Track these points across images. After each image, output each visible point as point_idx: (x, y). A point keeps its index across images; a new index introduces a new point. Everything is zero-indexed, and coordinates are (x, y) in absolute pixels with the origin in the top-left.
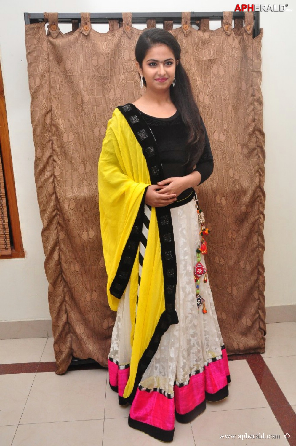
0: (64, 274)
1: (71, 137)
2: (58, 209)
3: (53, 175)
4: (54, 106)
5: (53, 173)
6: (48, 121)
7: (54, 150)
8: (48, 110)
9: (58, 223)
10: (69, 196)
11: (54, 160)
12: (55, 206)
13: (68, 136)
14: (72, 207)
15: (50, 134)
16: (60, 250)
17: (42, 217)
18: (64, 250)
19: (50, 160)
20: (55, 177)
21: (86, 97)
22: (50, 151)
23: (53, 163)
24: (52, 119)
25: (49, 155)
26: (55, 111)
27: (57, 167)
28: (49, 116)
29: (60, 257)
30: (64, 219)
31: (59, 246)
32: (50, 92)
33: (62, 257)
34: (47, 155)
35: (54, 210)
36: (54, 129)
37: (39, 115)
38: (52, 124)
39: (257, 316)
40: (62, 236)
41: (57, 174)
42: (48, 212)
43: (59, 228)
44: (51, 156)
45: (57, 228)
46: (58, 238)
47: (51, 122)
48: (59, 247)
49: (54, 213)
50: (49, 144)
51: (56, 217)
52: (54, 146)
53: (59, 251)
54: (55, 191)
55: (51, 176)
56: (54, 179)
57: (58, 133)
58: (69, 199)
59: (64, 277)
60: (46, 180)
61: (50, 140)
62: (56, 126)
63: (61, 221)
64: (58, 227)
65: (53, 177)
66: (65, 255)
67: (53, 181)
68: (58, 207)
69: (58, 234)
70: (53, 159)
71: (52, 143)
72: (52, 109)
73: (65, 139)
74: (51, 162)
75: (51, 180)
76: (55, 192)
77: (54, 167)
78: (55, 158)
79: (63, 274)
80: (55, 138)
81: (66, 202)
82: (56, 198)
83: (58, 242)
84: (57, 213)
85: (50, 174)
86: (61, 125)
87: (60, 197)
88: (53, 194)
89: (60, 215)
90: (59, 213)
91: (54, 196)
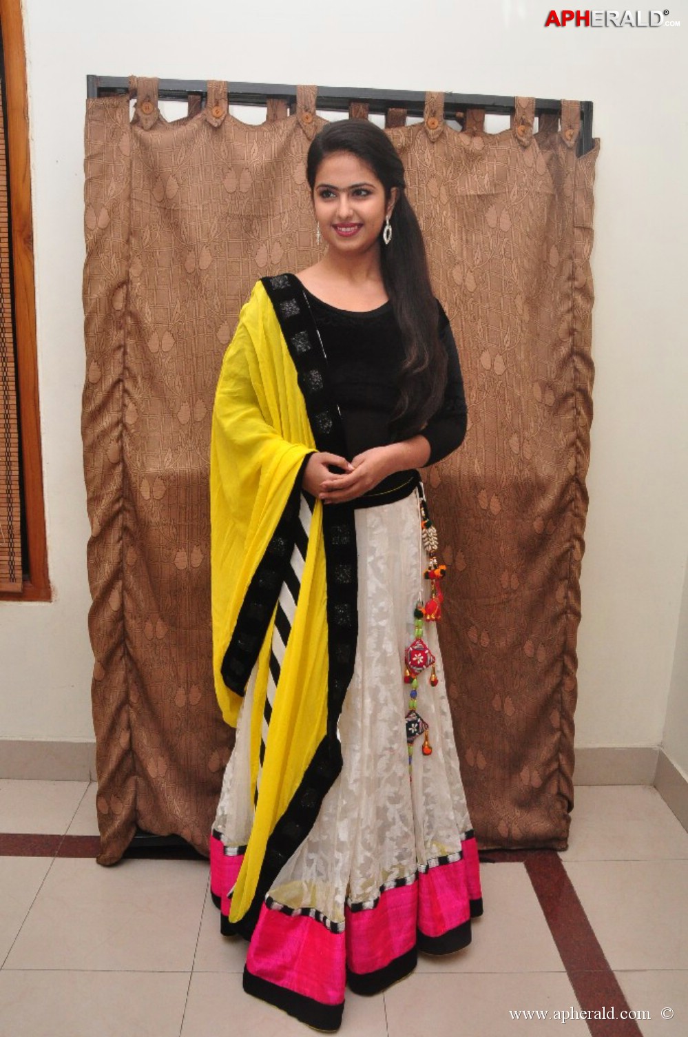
0: (131, 643)
1: (168, 341)
2: (126, 498)
3: (120, 422)
4: (134, 272)
5: (122, 417)
6: (119, 305)
7: (125, 368)
8: (122, 280)
9: (125, 529)
10: (151, 470)
11: (125, 391)
12: (121, 489)
13: (160, 340)
14: (159, 494)
15: (122, 332)
17: (90, 512)
18: (133, 588)
19: (116, 390)
20: (125, 426)
21: (206, 260)
22: (119, 370)
23: (123, 397)
24: (127, 298)
25: (116, 377)
26: (137, 286)
27: (131, 406)
28: (121, 295)
29: (122, 605)
30: (138, 520)
31: (124, 579)
32: (128, 241)
33: (129, 605)
34: (109, 381)
35: (117, 500)
36: (129, 320)
37: (100, 290)
38: (128, 312)
39: (555, 766)
40: (131, 556)
41: (130, 420)
42: (105, 502)
43: (127, 539)
44: (119, 381)
45: (120, 539)
46: (121, 561)
47: (126, 307)
48: (123, 583)
49: (117, 506)
50: (119, 355)
51: (120, 516)
52: (128, 357)
53: (122, 592)
54: (123, 456)
55: (117, 424)
56: (121, 432)
57: (140, 332)
58: (152, 479)
59: (131, 650)
60: (105, 433)
61: (119, 347)
62: (134, 315)
63: (130, 524)
64: (124, 537)
65: (120, 428)
66: (134, 600)
67: (120, 437)
68: (127, 493)
69: (122, 551)
70: (124, 386)
71: (125, 353)
72: (128, 280)
73: (153, 345)
74: (118, 394)
75: (116, 433)
76: (122, 460)
77: (124, 405)
78: (128, 385)
79: (127, 642)
80: (130, 342)
81: (145, 482)
82: (125, 475)
83: (122, 571)
84: (123, 505)
85: (115, 420)
86: (148, 320)
87: (132, 472)
88: (117, 464)
89: (129, 511)
90: (128, 506)
91: (120, 468)
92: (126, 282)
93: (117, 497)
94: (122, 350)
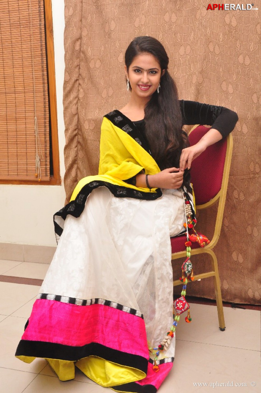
1: (98, 64)
3: (77, 97)
4: (84, 34)
5: (78, 95)
6: (77, 48)
7: (80, 75)
8: (78, 37)
9: (78, 142)
10: (90, 117)
11: (79, 84)
12: (77, 125)
13: (95, 63)
14: (91, 128)
15: (78, 59)
16: (78, 168)
18: (82, 168)
20: (79, 99)
21: (113, 25)
22: (77, 75)
23: (78, 87)
24: (80, 45)
25: (76, 79)
26: (85, 40)
27: (81, 90)
28: (78, 43)
29: (77, 174)
30: (84, 139)
31: (77, 164)
32: (81, 21)
33: (79, 175)
34: (74, 79)
35: (75, 130)
36: (82, 55)
37: (69, 41)
38: (81, 51)
40: (81, 154)
41: (81, 96)
42: (70, 131)
43: (79, 147)
44: (77, 80)
45: (76, 146)
46: (76, 156)
47: (80, 49)
48: (77, 165)
49: (76, 132)
50: (77, 70)
51: (77, 137)
52: (81, 70)
53: (77, 169)
54: (78, 112)
55: (76, 98)
56: (78, 101)
57: (87, 60)
58: (89, 121)
60: (71, 102)
61: (78, 66)
62: (83, 53)
63: (81, 140)
64: (78, 146)
65: (77, 99)
66: (82, 173)
67: (77, 103)
68: (79, 128)
69: (77, 152)
70: (79, 82)
71: (79, 68)
72: (81, 37)
73: (92, 65)
74: (77, 85)
75: (75, 102)
76: (77, 114)
77: (79, 90)
78: (81, 81)
80: (82, 64)
81: (86, 122)
82: (78, 118)
83: (77, 161)
84: (78, 132)
85: (75, 96)
86: (89, 52)
87: (81, 117)
88: (76, 114)
89: (80, 135)
90: (80, 133)
91: (76, 117)
92: (80, 38)
93: (75, 128)
94: (78, 67)
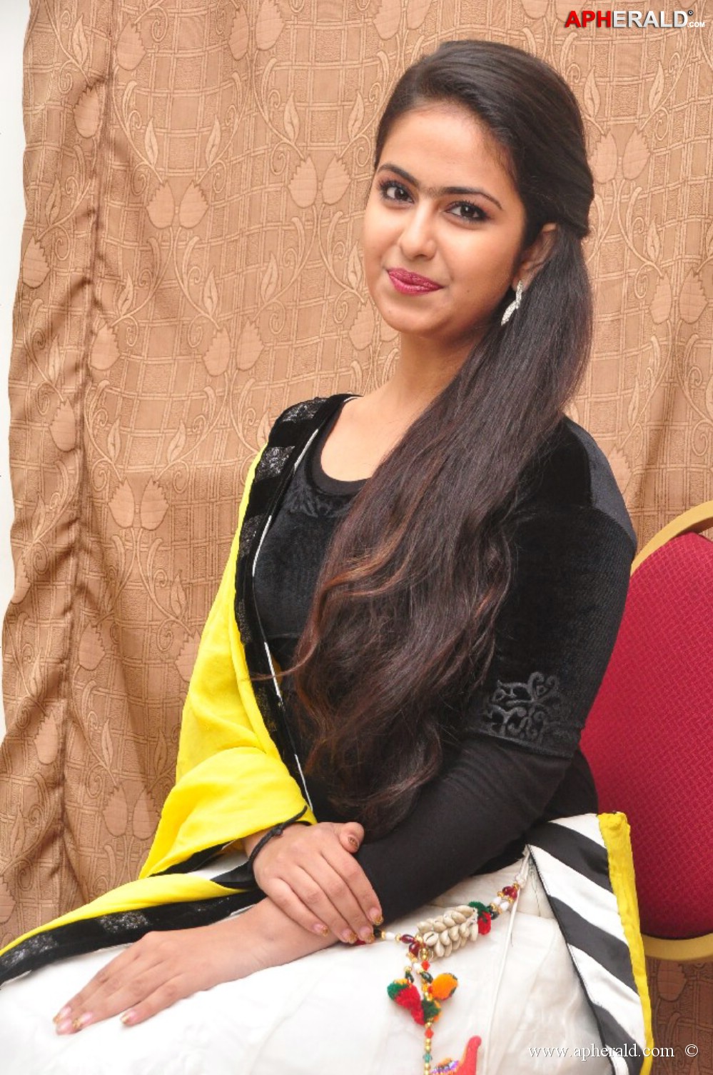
0: (73, 837)
1: (192, 208)
2: (84, 524)
3: (81, 366)
4: (122, 60)
5: (86, 356)
6: (89, 124)
7: (99, 256)
8: (95, 73)
9: (81, 589)
10: (144, 469)
11: (96, 303)
12: (77, 504)
13: (178, 202)
14: (149, 520)
15: (94, 182)
16: (71, 718)
18: (89, 717)
19: (77, 299)
20: (89, 374)
21: (269, 24)
22: (84, 260)
23: (90, 315)
24: (106, 114)
25: (78, 275)
26: (127, 89)
27: (104, 334)
28: (93, 104)
29: (63, 748)
30: (110, 574)
31: (69, 696)
33: (74, 750)
34: (67, 274)
35: (68, 525)
36: (114, 163)
38: (106, 141)
40: (90, 649)
41: (100, 361)
43: (83, 611)
44: (84, 282)
45: (68, 609)
46: (65, 657)
47: (104, 130)
48: (68, 704)
49: (72, 535)
50: (85, 232)
51: (72, 561)
52: (103, 234)
53: (65, 722)
54: (82, 437)
55: (76, 368)
56: (84, 384)
57: (133, 184)
58: (141, 485)
59: (72, 854)
60: (50, 388)
61: (89, 213)
62: (120, 149)
63: (91, 577)
64: (76, 606)
65: (82, 372)
66: (85, 740)
67: (79, 396)
69: (70, 636)
70: (93, 293)
71: (98, 225)
72: (111, 74)
73: (158, 213)
74: (81, 306)
75: (71, 388)
76: (80, 445)
77: (91, 333)
78: (103, 291)
79: (67, 837)
80: (113, 204)
81: (125, 492)
82: (85, 468)
83: (67, 679)
84: (79, 540)
85: (73, 362)
86: (149, 153)
87: (96, 467)
88: (73, 450)
89: (89, 552)
90: (88, 540)
91: (75, 461)
92: (104, 79)
93: (66, 519)
94: (93, 219)
